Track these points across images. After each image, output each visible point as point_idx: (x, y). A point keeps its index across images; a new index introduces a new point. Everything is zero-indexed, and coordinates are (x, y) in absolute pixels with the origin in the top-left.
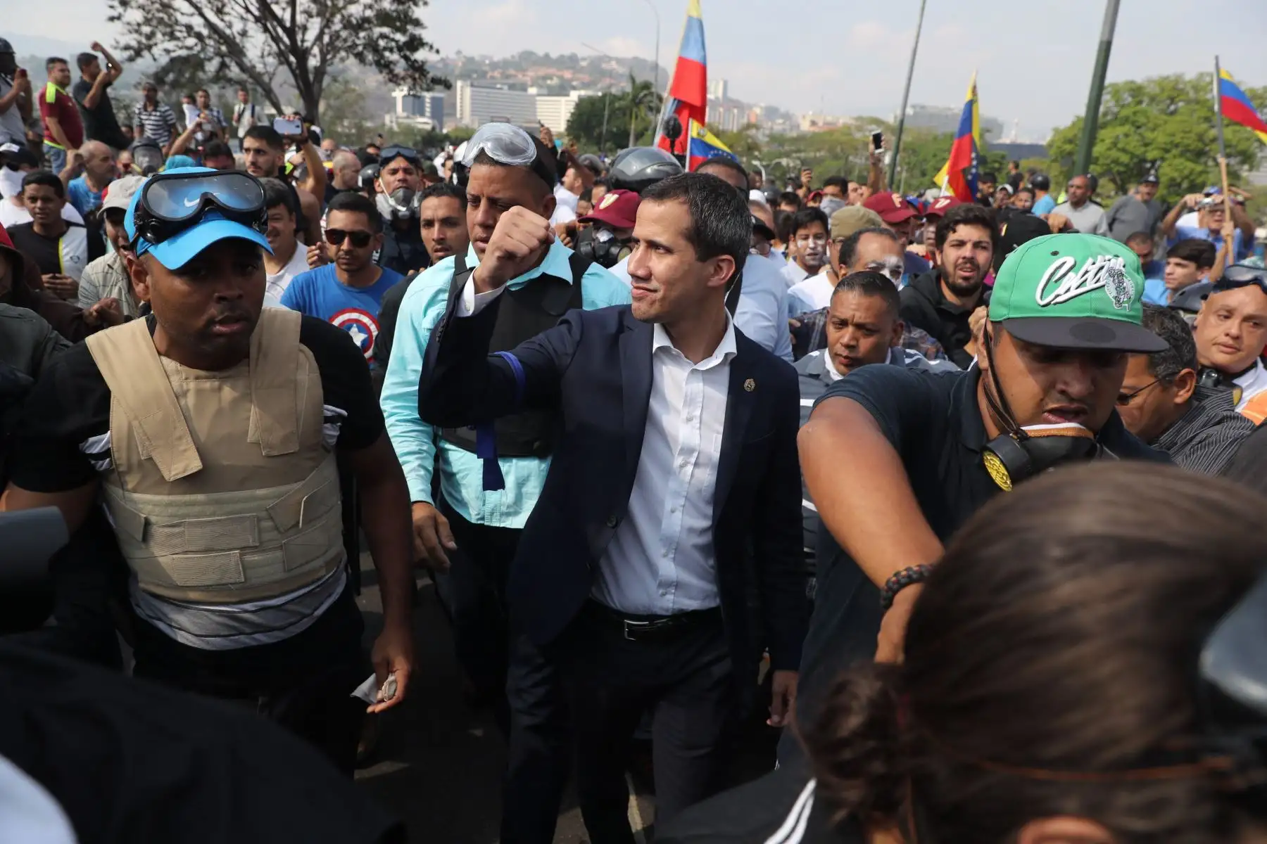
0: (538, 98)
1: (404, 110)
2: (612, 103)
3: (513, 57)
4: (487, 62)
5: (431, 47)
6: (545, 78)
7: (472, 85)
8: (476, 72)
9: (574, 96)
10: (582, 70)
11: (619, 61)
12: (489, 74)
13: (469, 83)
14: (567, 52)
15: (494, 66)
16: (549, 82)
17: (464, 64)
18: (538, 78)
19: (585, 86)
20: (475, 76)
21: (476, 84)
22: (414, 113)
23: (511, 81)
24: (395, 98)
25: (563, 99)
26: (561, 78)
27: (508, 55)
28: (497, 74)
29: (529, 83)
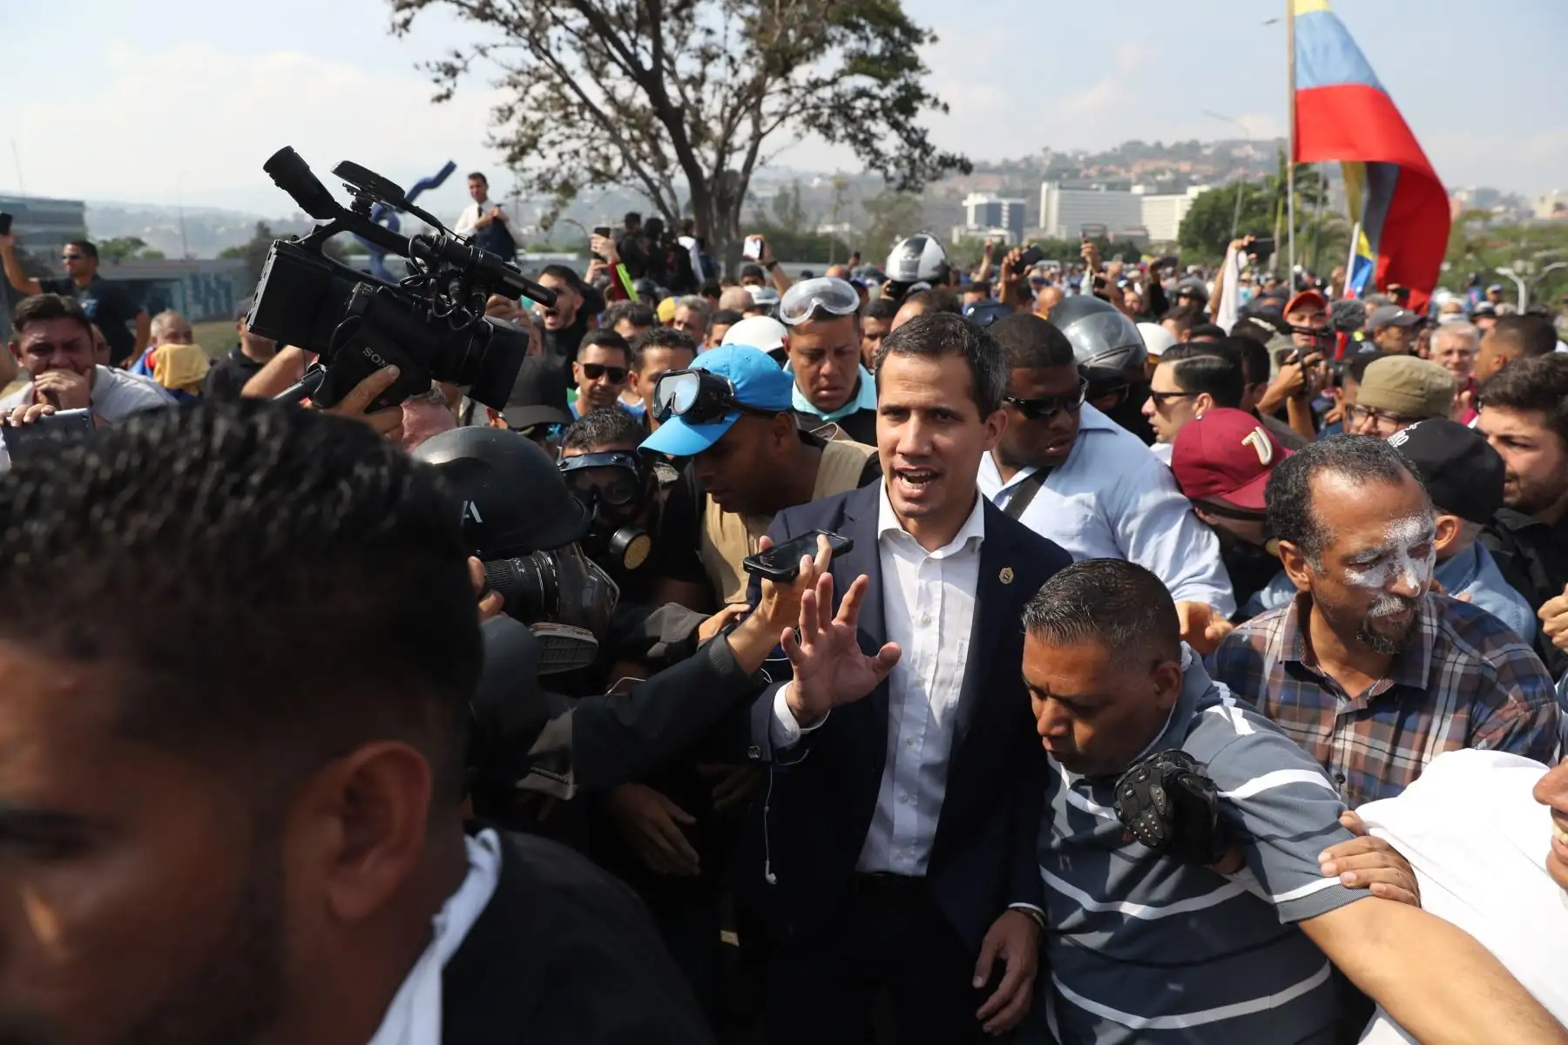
0: (1146, 199)
1: (976, 221)
2: (1245, 194)
3: (1115, 150)
4: (1081, 158)
5: (936, 102)
6: (1154, 174)
7: (1061, 188)
8: (1065, 170)
9: (1193, 192)
10: (1206, 160)
11: (1257, 145)
12: (1082, 174)
13: (1057, 183)
14: (1185, 138)
15: (1090, 162)
16: (1159, 178)
17: (1052, 162)
18: (1146, 173)
19: (1207, 179)
20: (1065, 175)
21: (1064, 185)
22: (989, 225)
23: (1111, 179)
24: (966, 208)
25: (1177, 199)
26: (1176, 172)
27: (1108, 148)
28: (1093, 172)
29: (1134, 180)
